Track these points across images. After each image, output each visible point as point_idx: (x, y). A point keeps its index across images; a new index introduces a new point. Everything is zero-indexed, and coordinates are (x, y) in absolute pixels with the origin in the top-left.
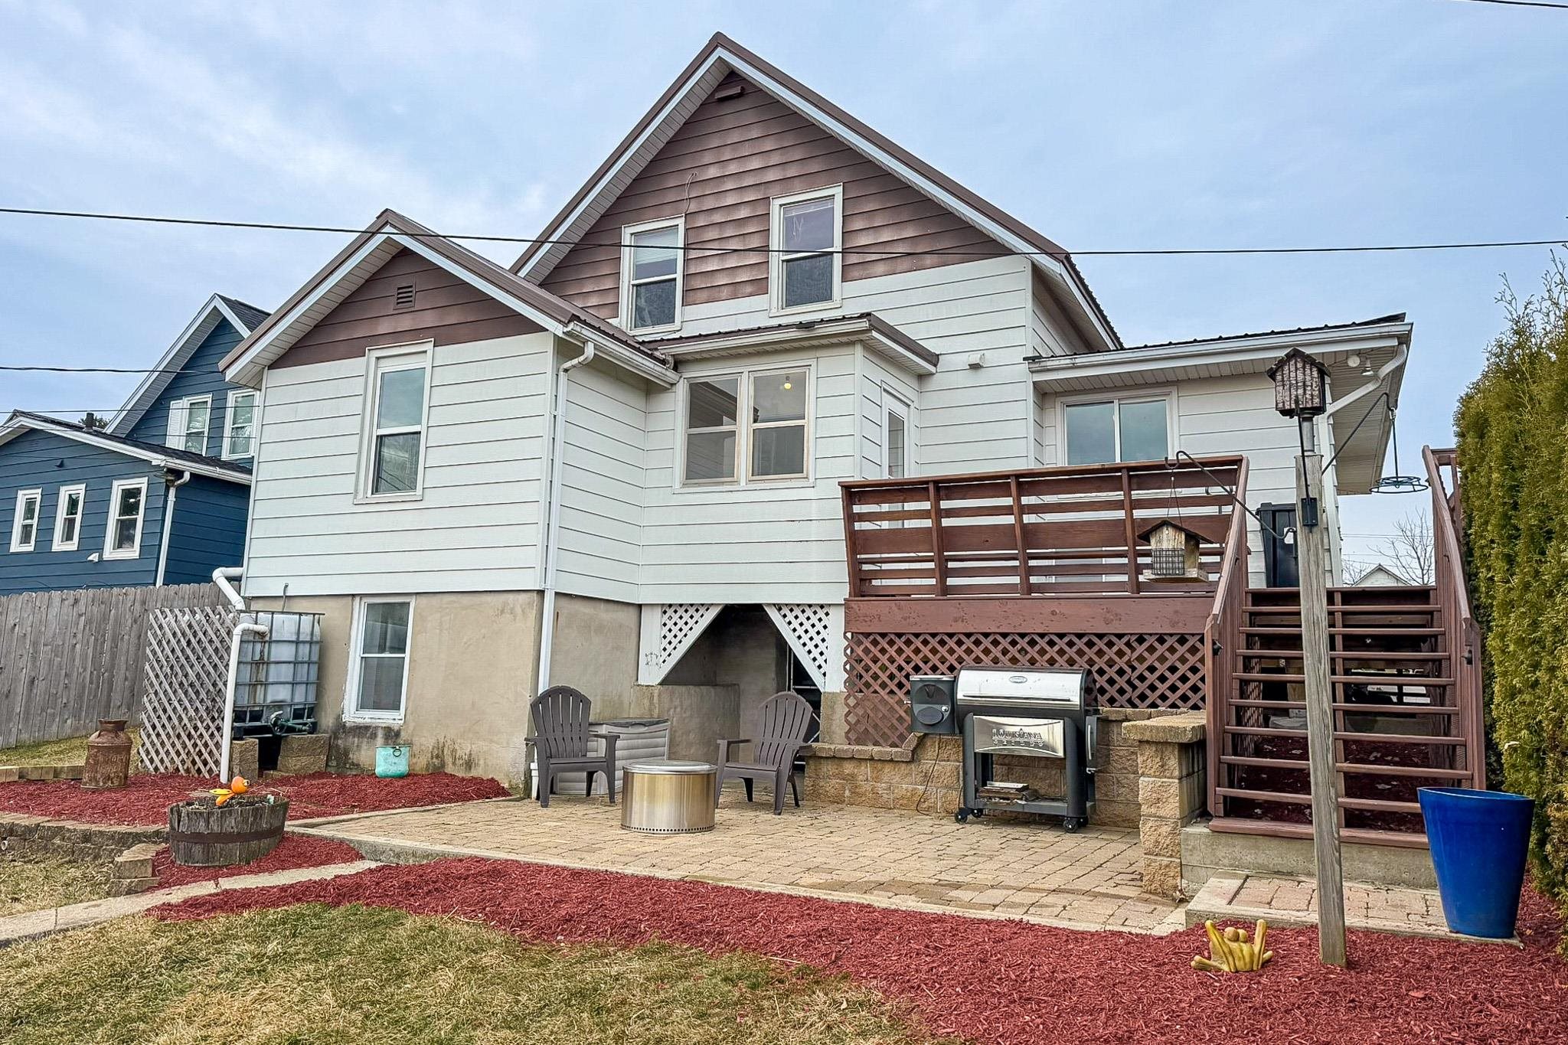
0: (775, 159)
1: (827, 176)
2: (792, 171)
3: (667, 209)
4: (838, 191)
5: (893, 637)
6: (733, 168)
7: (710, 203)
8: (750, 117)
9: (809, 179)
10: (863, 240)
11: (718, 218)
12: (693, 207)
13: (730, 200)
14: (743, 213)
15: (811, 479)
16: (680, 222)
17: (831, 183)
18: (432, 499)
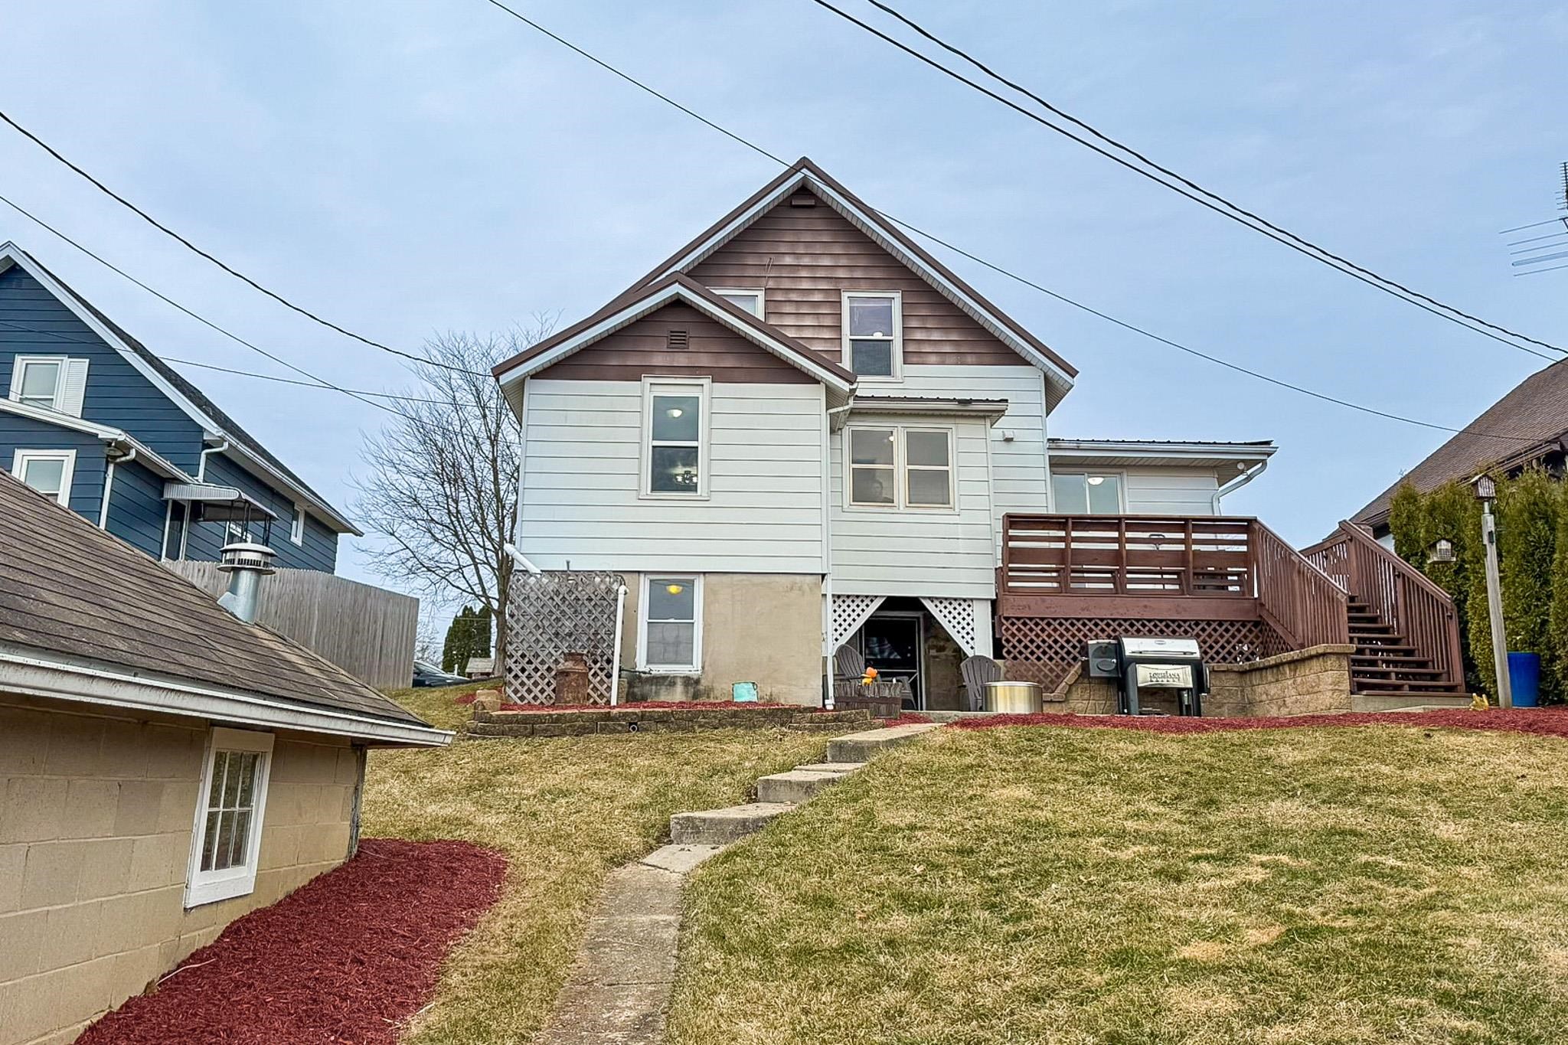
0: (843, 262)
1: (890, 284)
2: (858, 274)
3: (748, 282)
4: (897, 296)
5: (1038, 620)
6: (806, 261)
7: (786, 284)
8: (820, 225)
9: (873, 283)
10: (919, 335)
11: (794, 297)
12: (771, 284)
13: (805, 285)
14: (817, 297)
15: (957, 510)
16: (761, 294)
17: (894, 289)
18: (717, 500)
